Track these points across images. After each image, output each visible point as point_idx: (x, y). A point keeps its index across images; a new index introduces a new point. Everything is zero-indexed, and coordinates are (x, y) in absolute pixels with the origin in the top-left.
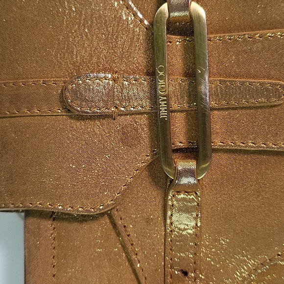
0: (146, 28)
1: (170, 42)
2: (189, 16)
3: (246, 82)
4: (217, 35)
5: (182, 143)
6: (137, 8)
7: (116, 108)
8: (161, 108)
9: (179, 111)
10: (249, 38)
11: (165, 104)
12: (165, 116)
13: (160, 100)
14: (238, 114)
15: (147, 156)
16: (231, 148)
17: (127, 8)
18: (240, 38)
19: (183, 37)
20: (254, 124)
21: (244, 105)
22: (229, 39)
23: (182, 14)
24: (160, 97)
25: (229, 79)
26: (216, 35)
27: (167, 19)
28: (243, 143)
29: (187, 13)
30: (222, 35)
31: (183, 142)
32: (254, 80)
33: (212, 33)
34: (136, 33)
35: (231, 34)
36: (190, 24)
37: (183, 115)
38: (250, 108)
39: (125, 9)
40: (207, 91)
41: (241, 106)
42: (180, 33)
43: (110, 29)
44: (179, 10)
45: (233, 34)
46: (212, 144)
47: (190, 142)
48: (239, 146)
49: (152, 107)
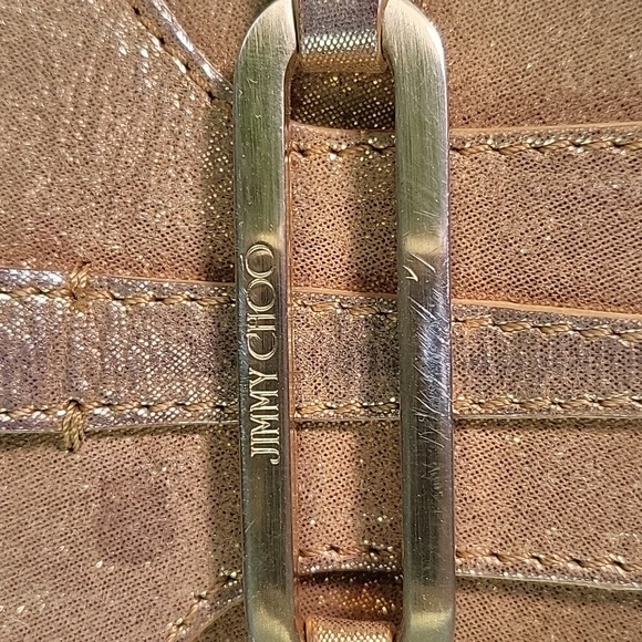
0: (210, 94)
1: (303, 152)
2: (377, 50)
3: (601, 321)
4: (488, 130)
5: (337, 550)
6: (178, 13)
7: (79, 406)
8: (254, 418)
9: (330, 426)
10: (617, 146)
11: (273, 401)
12: (269, 451)
13: (253, 383)
14: (560, 446)
15: (200, 598)
16: (532, 577)
17: (137, 12)
18: (578, 146)
19: (353, 132)
20: (626, 489)
21: (587, 415)
22: (537, 148)
23: (349, 40)
24: (253, 372)
25: (529, 308)
26: (483, 132)
27: (287, 58)
28: (578, 562)
29: (370, 39)
30: (507, 131)
31: (344, 546)
32: (630, 316)
33: (467, 121)
34: (168, 113)
35: (543, 128)
36: (383, 85)
37: (347, 440)
38: (610, 425)
39: (127, 15)
40: (443, 355)
41: (578, 415)
42: (345, 117)
43: (66, 94)
44: (339, 26)
45: (552, 129)
46: (458, 561)
47: (370, 549)
48: (564, 571)
49: (222, 408)
